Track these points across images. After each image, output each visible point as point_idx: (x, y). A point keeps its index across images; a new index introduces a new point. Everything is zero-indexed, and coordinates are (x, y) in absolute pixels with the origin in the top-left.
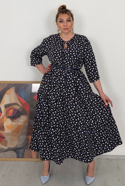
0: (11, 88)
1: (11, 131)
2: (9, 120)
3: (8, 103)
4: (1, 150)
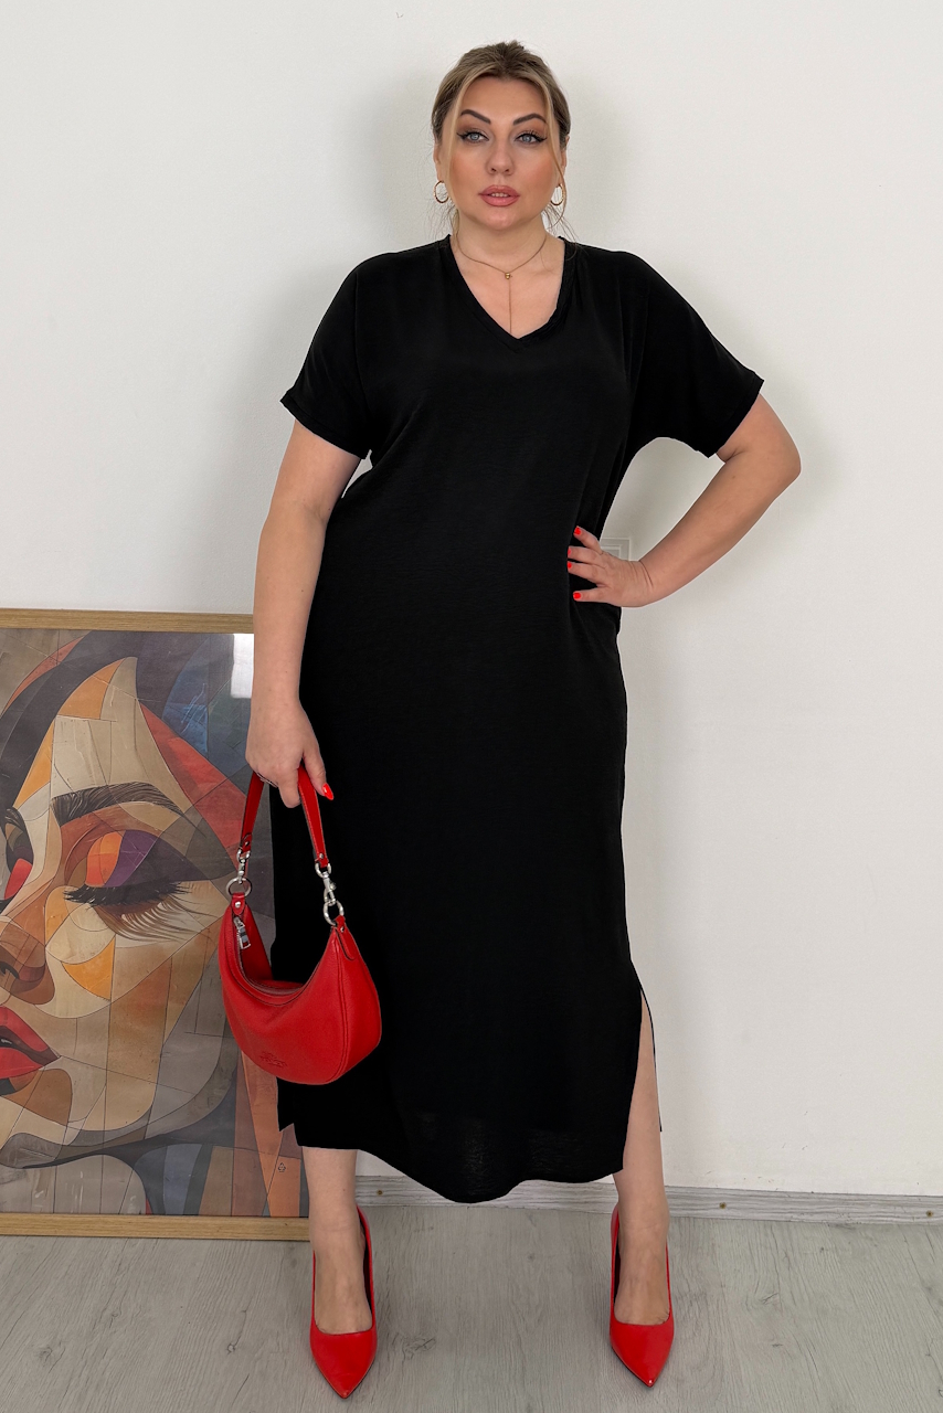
0: (109, 669)
1: (99, 1003)
2: (86, 915)
4: (20, 1155)
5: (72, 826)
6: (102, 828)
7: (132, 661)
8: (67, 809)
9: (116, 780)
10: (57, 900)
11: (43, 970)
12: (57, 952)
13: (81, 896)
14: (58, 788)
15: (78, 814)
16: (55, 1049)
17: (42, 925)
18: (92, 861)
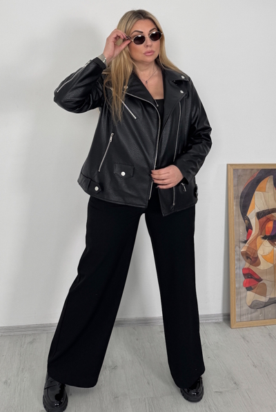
0: (267, 179)
1: (271, 265)
2: (266, 243)
3: (262, 210)
4: (255, 306)
5: (261, 220)
6: (269, 220)
7: (272, 176)
8: (259, 215)
9: (271, 208)
10: (259, 239)
11: (257, 258)
12: (260, 253)
13: (265, 238)
14: (257, 210)
15: (262, 217)
16: (262, 278)
17: (256, 246)
18: (267, 229)
